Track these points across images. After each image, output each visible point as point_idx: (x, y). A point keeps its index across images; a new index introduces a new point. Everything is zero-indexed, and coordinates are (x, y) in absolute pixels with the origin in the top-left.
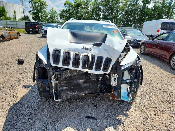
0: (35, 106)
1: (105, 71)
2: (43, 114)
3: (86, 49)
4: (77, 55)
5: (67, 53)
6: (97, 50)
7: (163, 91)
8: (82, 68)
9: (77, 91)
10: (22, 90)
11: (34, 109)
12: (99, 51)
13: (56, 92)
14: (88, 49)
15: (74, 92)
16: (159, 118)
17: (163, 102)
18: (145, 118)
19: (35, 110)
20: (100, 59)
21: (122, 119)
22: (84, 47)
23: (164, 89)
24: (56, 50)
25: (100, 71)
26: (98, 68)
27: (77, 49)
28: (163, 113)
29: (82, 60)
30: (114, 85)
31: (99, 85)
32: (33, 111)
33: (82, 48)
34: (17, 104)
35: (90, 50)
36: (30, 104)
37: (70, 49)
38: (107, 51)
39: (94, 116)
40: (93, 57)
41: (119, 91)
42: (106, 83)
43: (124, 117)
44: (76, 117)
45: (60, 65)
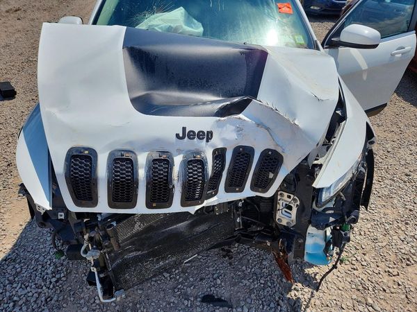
0: (56, 267)
1: (260, 190)
2: (82, 295)
3: (191, 135)
4: (161, 165)
5: (123, 163)
6: (233, 128)
7: (405, 182)
8: (183, 205)
9: (173, 254)
10: (15, 202)
11: (53, 280)
12: (239, 130)
13: (102, 276)
14: (201, 135)
15: (164, 259)
16: (399, 285)
17: (407, 224)
18: (360, 288)
19: (57, 282)
20: (243, 154)
21: (301, 296)
22: (184, 129)
23: (407, 171)
24: (77, 156)
25: (241, 191)
26: (235, 183)
27: (158, 141)
28: (408, 265)
29: (180, 182)
30: (284, 223)
31: (238, 220)
32: (51, 286)
33: (177, 135)
34: (5, 260)
35: (209, 136)
36: (41, 258)
37: (131, 143)
38: (268, 129)
39: (224, 293)
40: (219, 155)
41: (301, 241)
42: (259, 207)
43: (306, 289)
44: (176, 302)
45: (103, 207)
